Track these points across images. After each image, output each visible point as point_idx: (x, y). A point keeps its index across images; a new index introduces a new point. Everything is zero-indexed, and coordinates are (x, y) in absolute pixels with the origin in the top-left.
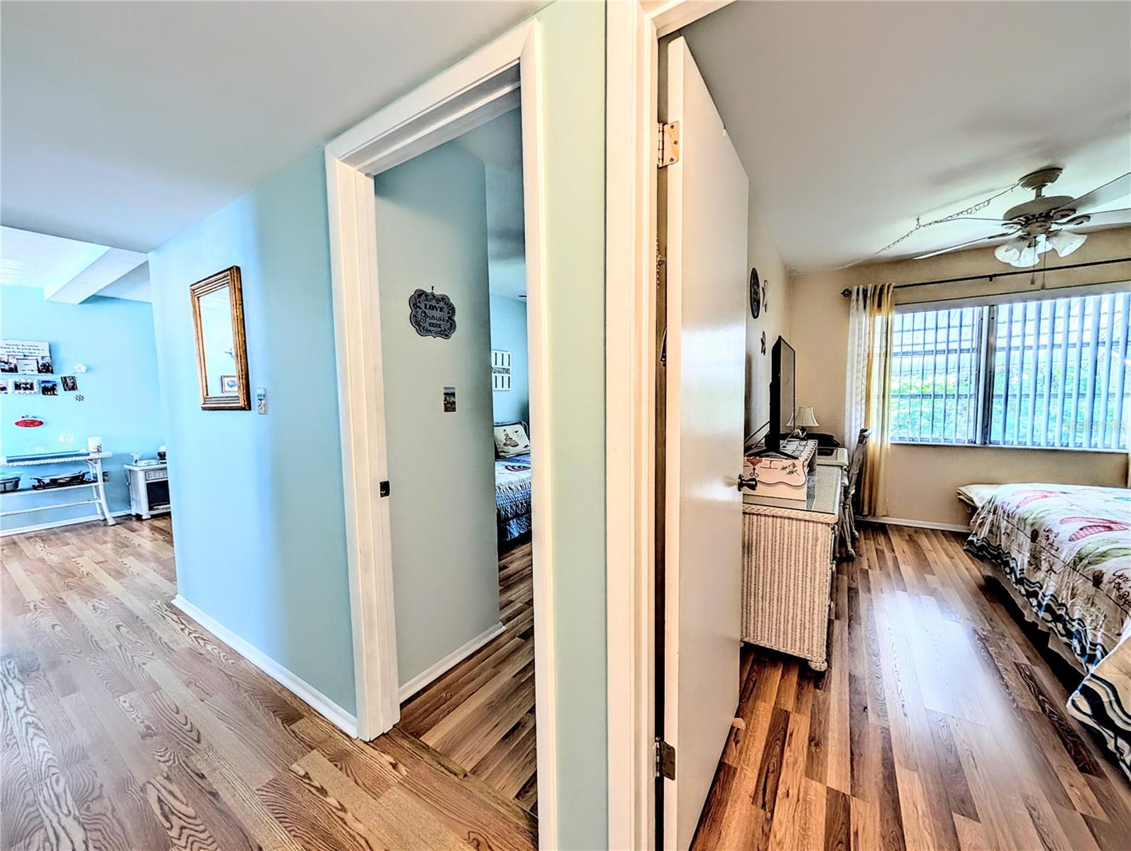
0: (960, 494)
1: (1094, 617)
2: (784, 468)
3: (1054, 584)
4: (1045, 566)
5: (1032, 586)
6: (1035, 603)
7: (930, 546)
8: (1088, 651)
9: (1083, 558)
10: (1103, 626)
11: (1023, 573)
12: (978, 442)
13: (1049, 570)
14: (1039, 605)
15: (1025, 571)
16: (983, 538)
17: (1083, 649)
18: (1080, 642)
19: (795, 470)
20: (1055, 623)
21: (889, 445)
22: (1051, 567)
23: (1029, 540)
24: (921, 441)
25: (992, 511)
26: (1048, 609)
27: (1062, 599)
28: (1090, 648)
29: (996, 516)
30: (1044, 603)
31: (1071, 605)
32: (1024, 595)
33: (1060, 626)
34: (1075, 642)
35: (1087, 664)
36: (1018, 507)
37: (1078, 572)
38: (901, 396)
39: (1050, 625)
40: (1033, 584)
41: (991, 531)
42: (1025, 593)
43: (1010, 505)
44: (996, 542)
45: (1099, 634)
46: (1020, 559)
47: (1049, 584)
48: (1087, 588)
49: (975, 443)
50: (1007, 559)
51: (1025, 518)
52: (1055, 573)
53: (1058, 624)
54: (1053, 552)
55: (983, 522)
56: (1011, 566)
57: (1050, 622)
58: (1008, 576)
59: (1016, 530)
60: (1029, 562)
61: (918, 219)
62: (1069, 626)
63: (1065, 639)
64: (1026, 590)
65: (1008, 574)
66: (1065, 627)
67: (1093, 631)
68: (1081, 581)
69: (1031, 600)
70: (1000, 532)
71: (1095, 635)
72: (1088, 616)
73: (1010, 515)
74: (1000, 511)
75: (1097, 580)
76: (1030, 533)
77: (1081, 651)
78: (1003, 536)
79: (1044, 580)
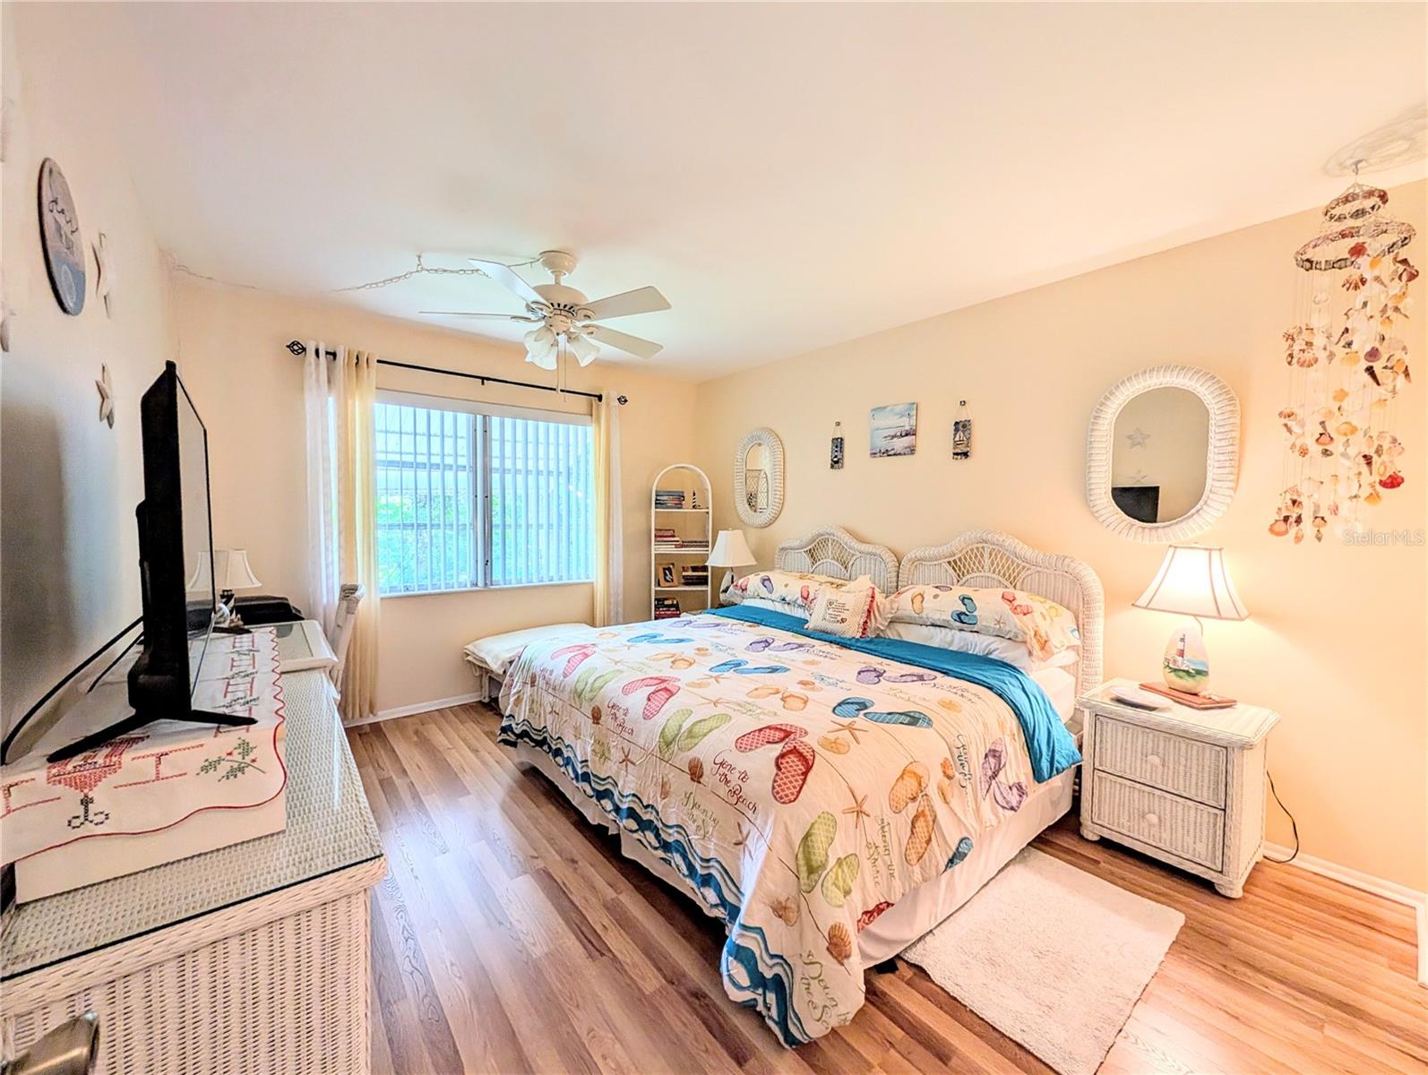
0: (468, 655)
1: (700, 823)
2: (209, 766)
3: (633, 778)
4: (616, 755)
5: (603, 783)
6: (609, 806)
7: (446, 742)
8: (700, 871)
9: (671, 743)
10: (715, 833)
11: (587, 766)
12: (481, 583)
13: (624, 761)
14: (617, 809)
15: (589, 763)
16: (524, 720)
17: (691, 867)
18: (685, 857)
19: (248, 760)
20: (643, 832)
21: (379, 600)
22: (627, 756)
23: (591, 721)
24: (419, 590)
25: (529, 681)
26: (632, 813)
27: (649, 798)
28: (702, 866)
29: (536, 688)
30: (624, 806)
31: (663, 806)
32: (591, 797)
33: (650, 836)
34: (678, 858)
35: (702, 889)
36: (565, 676)
37: (667, 762)
38: (390, 526)
39: (636, 836)
40: (604, 780)
41: (531, 710)
42: (592, 794)
43: (554, 675)
44: (540, 723)
45: (712, 846)
46: (578, 746)
47: (627, 779)
48: (681, 782)
49: (476, 585)
50: (559, 746)
51: (579, 690)
52: (634, 764)
53: (646, 833)
54: (626, 735)
55: (518, 697)
56: (566, 756)
57: (636, 831)
58: (563, 769)
59: (569, 707)
60: (593, 750)
61: (419, 257)
62: (663, 836)
63: (660, 853)
64: (593, 789)
65: (561, 766)
66: (657, 836)
67: (702, 842)
68: (673, 774)
69: (603, 802)
70: (544, 711)
71: (706, 848)
72: (691, 822)
73: (557, 687)
74: (540, 682)
75: (696, 772)
76: (590, 712)
77: (688, 869)
78: (548, 716)
79: (618, 773)
